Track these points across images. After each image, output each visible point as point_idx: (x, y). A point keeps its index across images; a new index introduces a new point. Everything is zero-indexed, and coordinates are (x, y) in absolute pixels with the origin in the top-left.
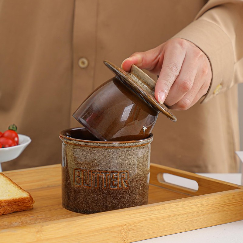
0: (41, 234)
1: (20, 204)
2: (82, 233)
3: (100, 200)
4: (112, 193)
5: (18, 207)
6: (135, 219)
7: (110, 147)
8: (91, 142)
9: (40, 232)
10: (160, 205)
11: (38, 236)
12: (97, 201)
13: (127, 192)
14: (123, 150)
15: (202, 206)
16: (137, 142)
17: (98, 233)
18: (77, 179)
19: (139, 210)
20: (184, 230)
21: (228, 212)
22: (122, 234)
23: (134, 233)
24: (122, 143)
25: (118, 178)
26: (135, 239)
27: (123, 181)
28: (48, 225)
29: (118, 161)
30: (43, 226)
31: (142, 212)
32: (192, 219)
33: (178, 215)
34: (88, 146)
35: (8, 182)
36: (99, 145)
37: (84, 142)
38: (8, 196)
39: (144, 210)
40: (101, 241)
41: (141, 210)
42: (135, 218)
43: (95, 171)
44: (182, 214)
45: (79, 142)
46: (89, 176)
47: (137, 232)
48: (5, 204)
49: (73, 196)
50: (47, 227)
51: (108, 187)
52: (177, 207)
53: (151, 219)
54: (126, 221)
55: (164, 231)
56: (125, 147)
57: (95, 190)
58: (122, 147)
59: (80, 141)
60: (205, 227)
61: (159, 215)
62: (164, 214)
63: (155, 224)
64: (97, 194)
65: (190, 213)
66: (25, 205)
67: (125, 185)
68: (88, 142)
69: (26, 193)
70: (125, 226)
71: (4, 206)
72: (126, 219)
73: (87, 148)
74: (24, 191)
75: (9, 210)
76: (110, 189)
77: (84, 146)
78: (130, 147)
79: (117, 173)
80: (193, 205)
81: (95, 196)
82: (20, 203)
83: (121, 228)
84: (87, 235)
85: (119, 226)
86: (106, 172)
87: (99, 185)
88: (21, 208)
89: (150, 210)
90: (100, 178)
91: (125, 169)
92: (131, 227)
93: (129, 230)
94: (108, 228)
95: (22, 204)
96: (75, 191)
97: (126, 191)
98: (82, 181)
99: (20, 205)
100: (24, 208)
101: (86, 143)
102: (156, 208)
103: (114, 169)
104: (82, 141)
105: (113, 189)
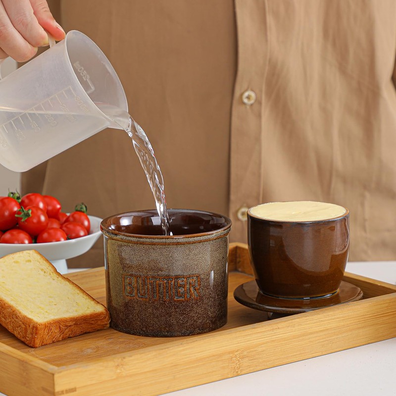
0: (122, 369)
1: (93, 322)
2: (178, 365)
3: (161, 316)
4: (177, 307)
5: (90, 327)
6: (251, 342)
7: (173, 244)
8: (146, 238)
9: (121, 366)
10: (286, 321)
11: (118, 371)
12: (157, 317)
13: (199, 304)
14: (192, 246)
15: (345, 319)
16: (209, 235)
17: (200, 364)
18: (128, 288)
19: (256, 330)
20: (320, 354)
21: (382, 326)
22: (233, 363)
23: (251, 361)
24: (189, 238)
25: (185, 286)
26: (251, 369)
27: (192, 289)
28: (131, 356)
29: (184, 262)
30: (124, 358)
31: (261, 332)
32: (330, 338)
33: (311, 333)
34: (142, 243)
35: (76, 290)
36: (157, 240)
37: (136, 237)
38: (76, 311)
39: (263, 329)
40: (205, 374)
41: (259, 330)
42: (251, 340)
43: (153, 277)
44: (317, 332)
45: (130, 238)
46: (144, 284)
47: (255, 359)
48: (71, 323)
49: (123, 312)
50: (131, 358)
51: (172, 299)
52: (309, 322)
53: (273, 341)
54: (238, 345)
55: (292, 356)
56: (194, 243)
57: (153, 303)
58: (189, 243)
59: (130, 236)
60: (349, 347)
61: (285, 335)
62: (292, 333)
63: (279, 347)
64: (157, 309)
65: (328, 329)
66: (99, 322)
67: (195, 294)
68: (141, 238)
69: (101, 306)
70: (237, 352)
71: (70, 326)
72: (238, 343)
73: (141, 245)
74: (98, 303)
75: (78, 330)
76: (175, 301)
77: (137, 243)
78: (200, 242)
79: (184, 278)
80: (331, 319)
81: (155, 311)
82: (93, 320)
83: (231, 355)
84: (186, 367)
85: (229, 353)
86: (168, 277)
87: (159, 296)
88: (94, 327)
89: (272, 328)
90: (160, 287)
91: (194, 272)
92: (245, 353)
93: (243, 358)
94: (214, 356)
95: (96, 321)
96: (127, 305)
97: (196, 303)
98: (135, 291)
99: (92, 324)
100: (98, 328)
101: (139, 239)
102: (280, 325)
103: (179, 273)
104: (134, 237)
105: (178, 301)
